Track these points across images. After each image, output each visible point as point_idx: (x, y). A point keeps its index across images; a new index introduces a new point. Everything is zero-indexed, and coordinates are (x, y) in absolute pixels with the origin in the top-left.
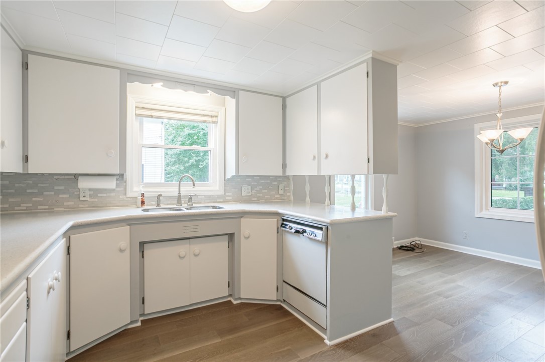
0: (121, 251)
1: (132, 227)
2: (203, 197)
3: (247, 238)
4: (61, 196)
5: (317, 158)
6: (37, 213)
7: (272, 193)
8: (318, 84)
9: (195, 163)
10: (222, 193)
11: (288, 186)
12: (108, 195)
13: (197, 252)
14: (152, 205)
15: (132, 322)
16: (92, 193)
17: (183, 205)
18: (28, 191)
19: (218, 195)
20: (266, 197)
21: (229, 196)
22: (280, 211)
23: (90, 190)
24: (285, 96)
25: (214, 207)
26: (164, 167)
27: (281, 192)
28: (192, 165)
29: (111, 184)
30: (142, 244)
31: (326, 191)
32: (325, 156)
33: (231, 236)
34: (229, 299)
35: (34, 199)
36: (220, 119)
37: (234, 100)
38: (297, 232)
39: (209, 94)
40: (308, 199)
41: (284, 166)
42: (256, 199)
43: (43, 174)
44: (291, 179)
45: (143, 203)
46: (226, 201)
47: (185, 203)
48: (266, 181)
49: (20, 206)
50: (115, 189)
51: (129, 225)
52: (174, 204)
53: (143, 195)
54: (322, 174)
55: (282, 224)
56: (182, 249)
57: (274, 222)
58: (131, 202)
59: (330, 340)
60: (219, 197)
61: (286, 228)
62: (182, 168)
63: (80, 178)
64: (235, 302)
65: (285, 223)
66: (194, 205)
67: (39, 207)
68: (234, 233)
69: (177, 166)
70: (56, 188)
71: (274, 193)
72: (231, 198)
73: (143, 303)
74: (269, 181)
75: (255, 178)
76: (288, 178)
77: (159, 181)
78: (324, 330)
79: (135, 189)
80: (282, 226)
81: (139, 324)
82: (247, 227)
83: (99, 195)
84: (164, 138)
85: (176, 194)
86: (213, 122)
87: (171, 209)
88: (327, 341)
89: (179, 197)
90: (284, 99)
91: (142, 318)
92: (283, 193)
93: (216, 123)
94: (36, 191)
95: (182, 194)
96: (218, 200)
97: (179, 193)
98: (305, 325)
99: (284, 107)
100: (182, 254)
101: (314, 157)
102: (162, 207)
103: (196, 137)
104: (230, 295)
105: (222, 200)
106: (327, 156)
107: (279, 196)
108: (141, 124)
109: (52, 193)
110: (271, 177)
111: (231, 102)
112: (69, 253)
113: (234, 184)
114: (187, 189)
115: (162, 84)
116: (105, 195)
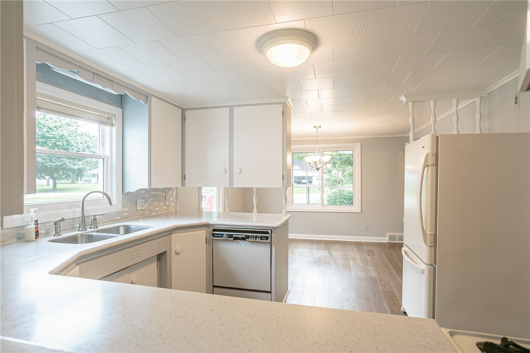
5: (229, 172)
7: (161, 204)
10: (121, 208)
11: (172, 195)
13: (135, 279)
19: (115, 212)
20: (156, 209)
21: (126, 212)
24: (183, 107)
27: (167, 203)
32: (239, 171)
36: (118, 122)
38: (236, 238)
41: (183, 178)
44: (175, 190)
45: (37, 233)
46: (123, 218)
48: (156, 193)
53: (37, 222)
55: (213, 234)
58: (10, 235)
68: (166, 251)
76: (172, 188)
82: (178, 242)
89: (83, 219)
90: (184, 111)
96: (116, 218)
97: (83, 214)
99: (183, 118)
107: (166, 207)
113: (130, 197)
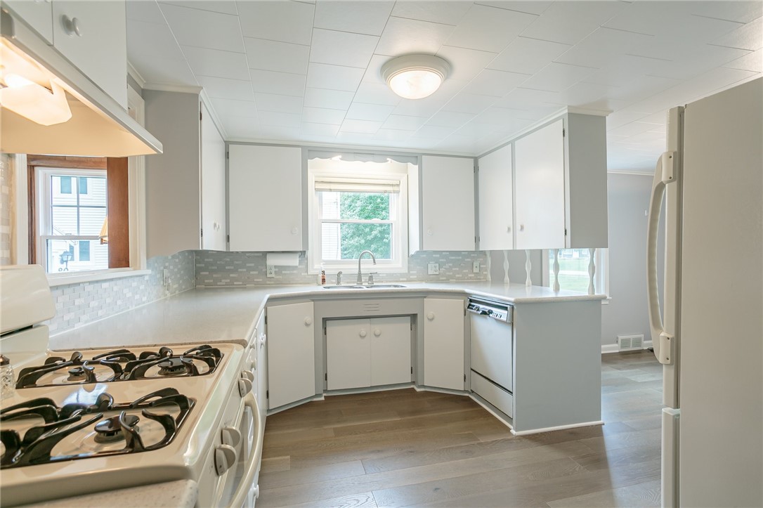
0: (307, 325)
1: (316, 302)
2: (385, 275)
3: (431, 320)
4: (252, 273)
5: (512, 230)
6: (233, 288)
7: (465, 271)
8: (512, 143)
9: (379, 235)
10: (406, 271)
11: (485, 262)
12: (291, 272)
13: (378, 332)
14: (333, 283)
15: (317, 396)
16: (277, 270)
17: (364, 284)
18: (227, 268)
19: (400, 274)
20: (457, 276)
21: (412, 275)
22: (467, 290)
23: (275, 267)
24: (476, 156)
25: (395, 286)
26: (340, 240)
27: (476, 270)
28: (376, 237)
29: (294, 261)
30: (325, 320)
31: (526, 269)
32: (520, 228)
33: (414, 317)
34: (412, 386)
35: (231, 275)
36: (403, 188)
37: (416, 167)
38: (484, 313)
39: (389, 162)
40: (507, 278)
41: (477, 239)
42: (445, 278)
43: (237, 252)
44: (488, 254)
45: (324, 280)
46: (410, 281)
47: (365, 282)
48: (457, 258)
49: (221, 281)
50: (296, 267)
51: (313, 300)
52: (354, 283)
53: (323, 272)
54: (517, 249)
55: (470, 305)
56: (363, 328)
57: (460, 303)
58: (312, 280)
59: (517, 430)
60: (402, 275)
61: (472, 309)
62: (363, 241)
63: (268, 256)
64: (418, 390)
65: (472, 304)
66: (375, 284)
67: (235, 283)
68: (417, 314)
69: (356, 240)
70: (248, 265)
71: (467, 271)
72: (416, 277)
73: (326, 379)
74: (460, 258)
75: (444, 253)
76: (484, 253)
77: (335, 259)
78: (510, 419)
79: (316, 266)
80: (468, 307)
81: (323, 399)
82: (431, 307)
83: (283, 272)
84: (339, 204)
85: (357, 272)
86: (394, 192)
87: (351, 287)
88: (513, 431)
89: (360, 274)
90: (476, 159)
91: (325, 394)
92: (478, 271)
93: (398, 192)
94: (232, 268)
95: (362, 272)
96: (401, 279)
97: (360, 271)
98: (492, 416)
99: (476, 169)
100: (363, 333)
101: (509, 229)
102: (342, 285)
103: (379, 200)
104: (413, 383)
105: (405, 279)
106: (522, 228)
107: (473, 275)
108: (321, 198)
109: (245, 270)
110: (463, 253)
111: (413, 169)
112: (266, 323)
113: (419, 259)
114: (368, 267)
115: (340, 157)
116: (288, 272)
